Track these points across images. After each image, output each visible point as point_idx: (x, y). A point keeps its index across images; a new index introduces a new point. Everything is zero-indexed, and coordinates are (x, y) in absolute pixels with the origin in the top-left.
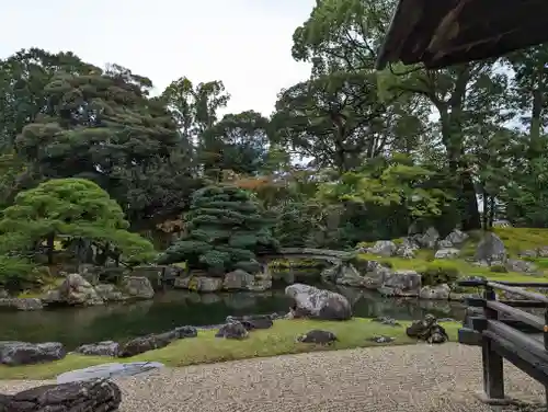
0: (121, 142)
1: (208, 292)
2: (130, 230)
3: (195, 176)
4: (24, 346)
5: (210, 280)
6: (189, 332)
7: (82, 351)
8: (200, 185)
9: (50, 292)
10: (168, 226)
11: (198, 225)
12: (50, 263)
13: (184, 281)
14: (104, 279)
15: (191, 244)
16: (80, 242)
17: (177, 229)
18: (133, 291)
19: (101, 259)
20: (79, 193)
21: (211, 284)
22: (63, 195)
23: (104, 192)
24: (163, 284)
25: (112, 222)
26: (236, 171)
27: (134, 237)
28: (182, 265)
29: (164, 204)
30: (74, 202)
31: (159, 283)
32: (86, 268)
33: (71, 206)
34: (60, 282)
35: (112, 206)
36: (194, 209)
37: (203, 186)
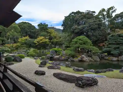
0: (89, 27)
1: (114, 61)
2: (93, 46)
3: (107, 32)
4: (77, 68)
5: (114, 58)
6: (111, 70)
7: (87, 70)
8: (109, 34)
9: (79, 58)
10: (101, 45)
11: (110, 44)
12: (78, 53)
13: (107, 58)
14: (89, 56)
15: (108, 49)
16: (84, 49)
17: (103, 45)
18: (95, 59)
19: (88, 52)
20: (82, 39)
21: (115, 59)
22: (80, 40)
23: (87, 38)
24: (102, 58)
25: (89, 44)
26: (120, 29)
27: (94, 47)
28: (106, 54)
29: (100, 40)
30: (82, 41)
31: (101, 58)
32: (85, 54)
33: (81, 41)
34: (81, 56)
35: (89, 41)
36: (108, 40)
37: (110, 34)
